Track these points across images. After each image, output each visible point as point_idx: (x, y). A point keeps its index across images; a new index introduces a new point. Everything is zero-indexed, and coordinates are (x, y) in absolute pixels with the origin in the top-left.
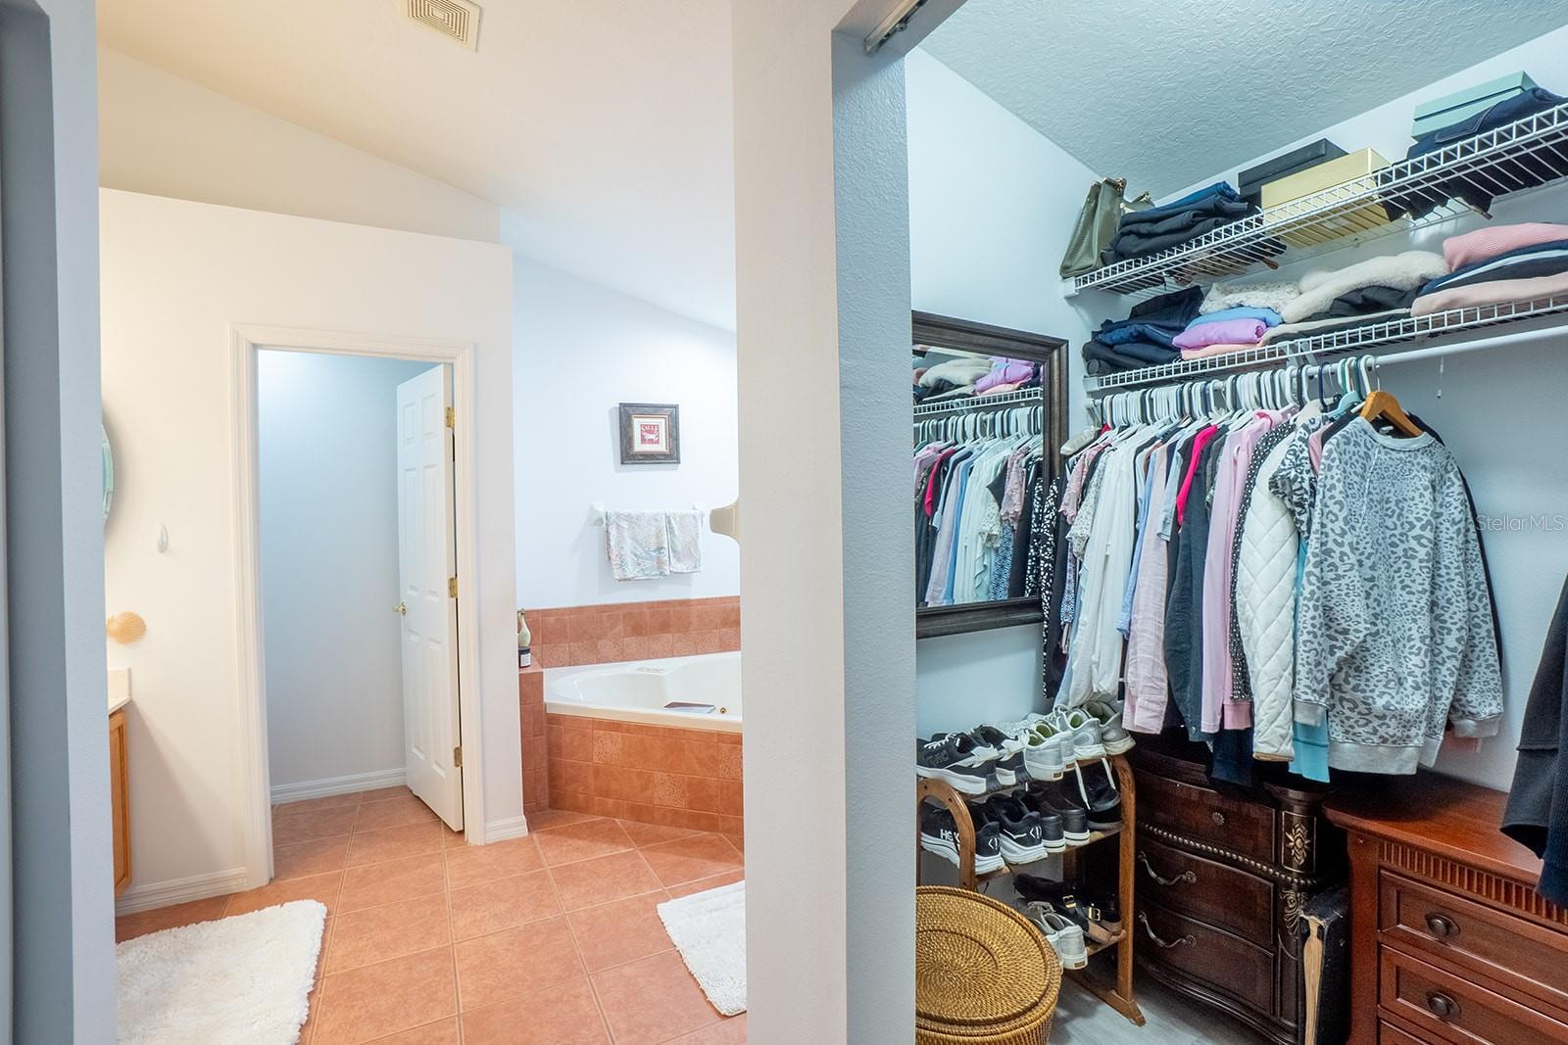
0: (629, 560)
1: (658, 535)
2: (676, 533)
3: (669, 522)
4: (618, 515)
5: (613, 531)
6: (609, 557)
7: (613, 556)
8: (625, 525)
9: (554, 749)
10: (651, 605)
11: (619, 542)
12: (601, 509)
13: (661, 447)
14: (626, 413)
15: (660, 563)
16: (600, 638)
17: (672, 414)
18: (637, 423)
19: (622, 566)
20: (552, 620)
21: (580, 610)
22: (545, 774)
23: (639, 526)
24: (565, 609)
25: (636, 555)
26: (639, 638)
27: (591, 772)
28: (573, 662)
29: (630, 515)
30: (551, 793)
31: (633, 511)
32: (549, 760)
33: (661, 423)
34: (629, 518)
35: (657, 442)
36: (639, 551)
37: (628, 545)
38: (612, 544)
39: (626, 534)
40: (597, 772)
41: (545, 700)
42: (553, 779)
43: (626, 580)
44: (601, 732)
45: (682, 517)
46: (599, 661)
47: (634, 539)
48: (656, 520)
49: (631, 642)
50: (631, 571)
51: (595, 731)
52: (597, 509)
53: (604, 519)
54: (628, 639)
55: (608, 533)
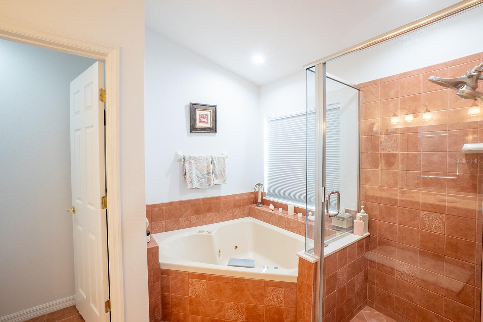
0: (195, 179)
1: (208, 167)
2: (216, 166)
3: (213, 161)
4: (190, 157)
5: (187, 165)
6: (185, 178)
7: (187, 177)
10: (204, 200)
11: (190, 171)
12: (181, 154)
13: (208, 125)
14: (193, 108)
15: (209, 180)
16: (180, 217)
17: (214, 110)
18: (198, 113)
19: (191, 182)
20: (156, 209)
21: (171, 204)
22: (160, 302)
23: (199, 162)
24: (163, 204)
25: (198, 177)
26: (198, 215)
27: (188, 302)
28: (167, 229)
29: (195, 157)
30: (163, 312)
31: (197, 155)
32: (162, 295)
33: (209, 113)
34: (195, 158)
35: (207, 123)
36: (199, 175)
37: (194, 171)
38: (187, 171)
39: (193, 166)
40: (191, 301)
41: (160, 261)
43: (193, 189)
44: (194, 280)
45: (218, 158)
46: (179, 228)
47: (197, 169)
48: (207, 160)
49: (194, 218)
50: (196, 185)
51: (190, 279)
52: (179, 154)
53: (182, 159)
54: (193, 217)
55: (184, 166)
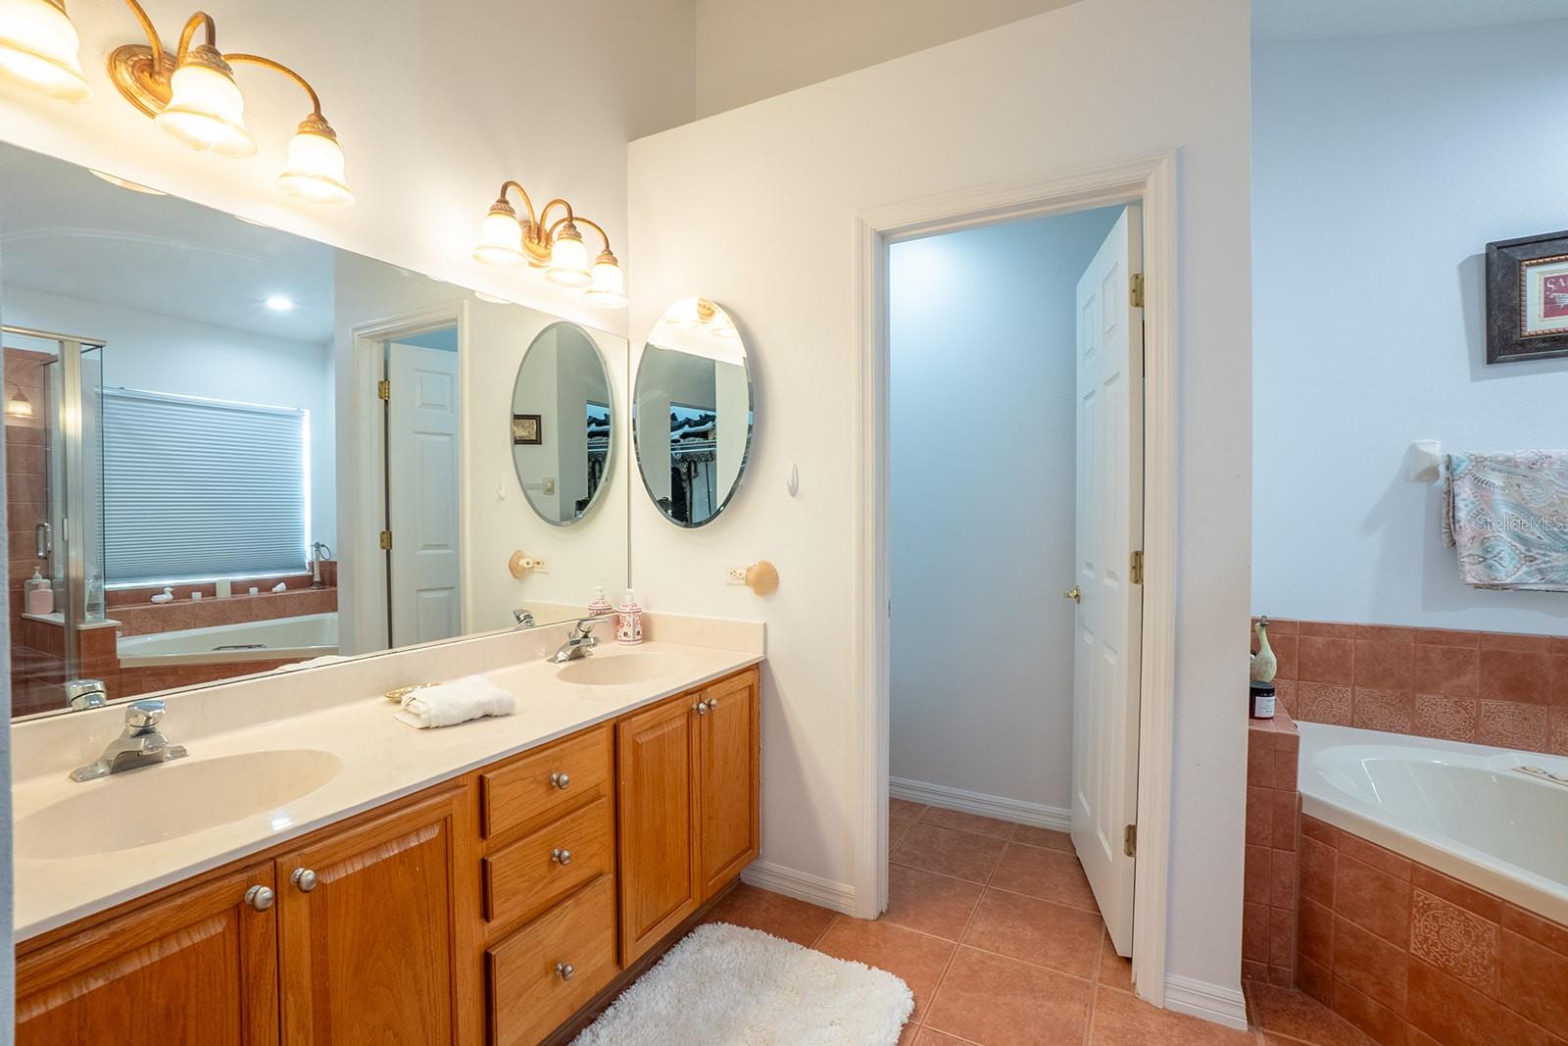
0: (1505, 547)
4: (1479, 461)
5: (1465, 492)
6: (1454, 543)
7: (1463, 539)
8: (1496, 480)
9: (1313, 885)
11: (1479, 513)
12: (1436, 449)
14: (1505, 261)
16: (1422, 689)
18: (1538, 276)
19: (1486, 557)
20: (1319, 641)
21: (1380, 632)
22: (1292, 921)
23: (1534, 481)
24: (1349, 627)
25: (1523, 540)
26: (1524, 706)
27: (1403, 969)
28: (1358, 719)
29: (1508, 460)
30: (1301, 962)
31: (1521, 453)
32: (1302, 901)
34: (1508, 466)
36: (1534, 532)
37: (1504, 516)
38: (1462, 514)
39: (1498, 497)
40: (1418, 976)
41: (1303, 787)
42: (1309, 937)
43: (1492, 587)
44: (1436, 900)
46: (1416, 731)
47: (1520, 507)
49: (1503, 711)
50: (1509, 569)
51: (1417, 891)
52: (1425, 449)
53: (1442, 469)
54: (1493, 704)
55: (1450, 496)
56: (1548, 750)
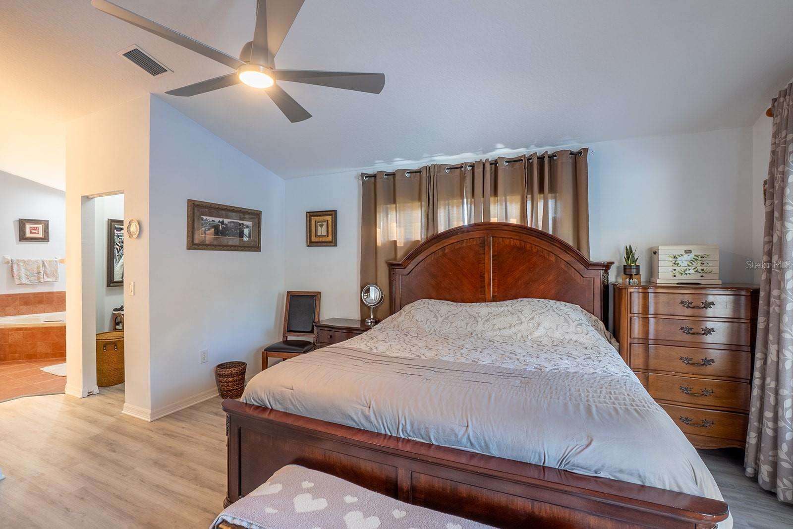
0: (23, 276)
1: (38, 268)
2: (47, 267)
3: (44, 263)
4: (18, 260)
5: (15, 267)
6: (13, 276)
7: (15, 275)
8: (22, 264)
10: (34, 294)
11: (18, 270)
12: (9, 258)
13: (40, 235)
14: (22, 223)
15: (39, 278)
16: (7, 306)
17: (46, 224)
18: (28, 226)
19: (20, 279)
23: (28, 264)
25: (27, 275)
26: (28, 306)
27: (8, 346)
29: (23, 260)
31: (26, 259)
33: (40, 227)
34: (23, 261)
35: (38, 233)
36: (28, 274)
37: (23, 271)
38: (15, 271)
39: (22, 267)
40: (10, 346)
43: (21, 284)
45: (50, 261)
47: (26, 269)
48: (37, 262)
49: (24, 308)
50: (24, 281)
52: (6, 257)
53: (10, 262)
54: (22, 307)
55: (12, 267)
56: (32, 314)
